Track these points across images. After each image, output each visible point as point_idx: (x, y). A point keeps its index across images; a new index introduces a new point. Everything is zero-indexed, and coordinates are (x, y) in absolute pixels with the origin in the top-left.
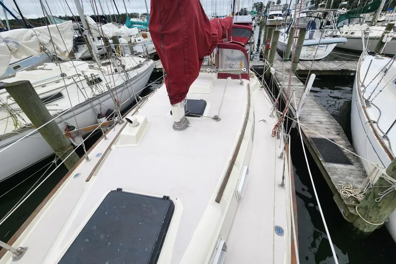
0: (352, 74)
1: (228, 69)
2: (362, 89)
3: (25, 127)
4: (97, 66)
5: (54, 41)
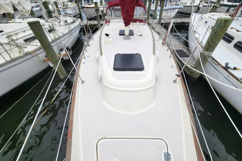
0: (187, 24)
1: (138, 17)
2: (193, 27)
3: (26, 54)
4: (50, 21)
5: (20, 3)
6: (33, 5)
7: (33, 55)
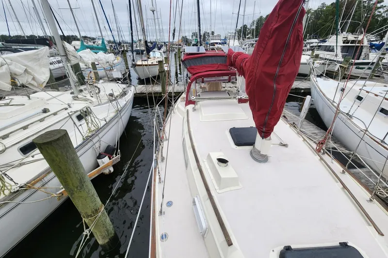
0: (302, 91)
4: (82, 97)
5: (29, 70)
6: (53, 61)
7: (33, 190)
